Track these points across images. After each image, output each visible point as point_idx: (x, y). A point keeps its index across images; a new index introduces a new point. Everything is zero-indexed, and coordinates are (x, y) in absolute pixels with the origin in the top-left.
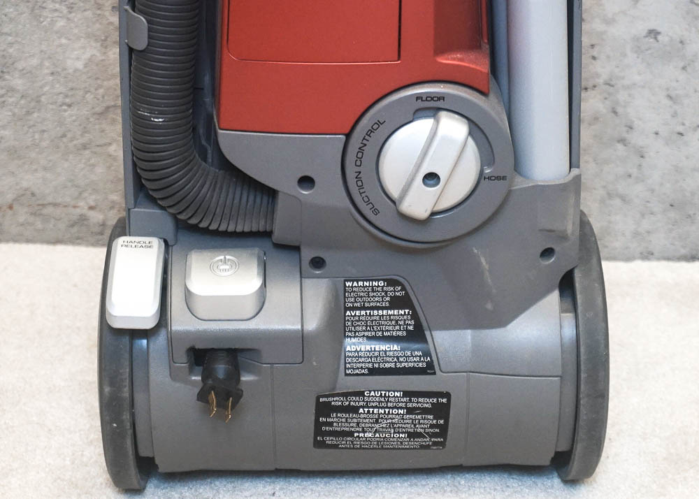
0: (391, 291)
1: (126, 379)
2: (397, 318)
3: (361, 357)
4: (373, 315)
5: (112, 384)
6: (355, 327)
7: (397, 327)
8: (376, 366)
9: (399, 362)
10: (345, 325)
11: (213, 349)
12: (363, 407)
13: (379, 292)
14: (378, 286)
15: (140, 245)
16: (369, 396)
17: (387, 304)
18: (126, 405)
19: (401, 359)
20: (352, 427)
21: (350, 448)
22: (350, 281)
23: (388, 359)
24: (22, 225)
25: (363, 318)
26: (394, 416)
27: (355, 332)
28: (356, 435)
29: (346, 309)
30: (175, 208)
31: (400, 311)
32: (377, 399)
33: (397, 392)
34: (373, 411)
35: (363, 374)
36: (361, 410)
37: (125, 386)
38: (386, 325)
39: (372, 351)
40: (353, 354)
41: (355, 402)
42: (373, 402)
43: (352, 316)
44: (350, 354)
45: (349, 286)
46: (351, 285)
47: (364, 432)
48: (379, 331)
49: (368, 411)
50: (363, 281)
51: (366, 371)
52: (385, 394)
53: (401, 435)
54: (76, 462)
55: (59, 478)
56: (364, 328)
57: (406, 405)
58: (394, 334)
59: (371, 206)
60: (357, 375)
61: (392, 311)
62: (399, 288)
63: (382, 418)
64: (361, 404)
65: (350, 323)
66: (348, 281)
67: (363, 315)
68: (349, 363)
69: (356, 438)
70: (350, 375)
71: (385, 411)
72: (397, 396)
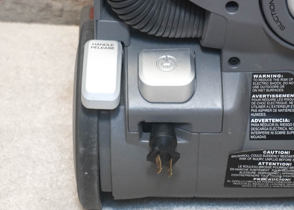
0: (285, 81)
1: (95, 142)
2: (288, 100)
3: (261, 127)
4: (272, 98)
5: (85, 145)
6: (258, 105)
7: (288, 106)
8: (272, 133)
9: (288, 131)
10: (251, 105)
11: (158, 123)
12: (261, 161)
13: (277, 82)
14: (277, 78)
15: (105, 47)
16: (266, 154)
17: (282, 90)
18: (95, 159)
19: (290, 129)
20: (253, 174)
21: (249, 187)
22: (257, 74)
23: (281, 128)
24: (8, 10)
25: (264, 100)
26: (283, 167)
27: (258, 109)
28: (254, 179)
29: (253, 93)
30: (132, 21)
31: (291, 95)
32: (272, 156)
33: (286, 151)
34: (268, 164)
35: (263, 139)
36: (260, 163)
37: (94, 147)
38: (280, 105)
39: (269, 123)
40: (256, 125)
41: (256, 158)
42: (269, 158)
43: (256, 98)
44: (254, 125)
45: (256, 78)
46: (257, 77)
47: (260, 177)
48: (275, 108)
49: (265, 164)
50: (266, 74)
51: (265, 137)
52: (278, 153)
53: (286, 179)
54: (54, 186)
55: (42, 199)
56: (264, 106)
57: (292, 160)
58: (286, 111)
59: (279, 24)
60: (258, 139)
61: (286, 95)
62: (292, 79)
63: (274, 169)
64: (260, 159)
65: (254, 103)
66: (255, 74)
67: (264, 98)
68: (253, 131)
69: (254, 181)
70: (253, 139)
71: (277, 164)
72: (286, 154)
